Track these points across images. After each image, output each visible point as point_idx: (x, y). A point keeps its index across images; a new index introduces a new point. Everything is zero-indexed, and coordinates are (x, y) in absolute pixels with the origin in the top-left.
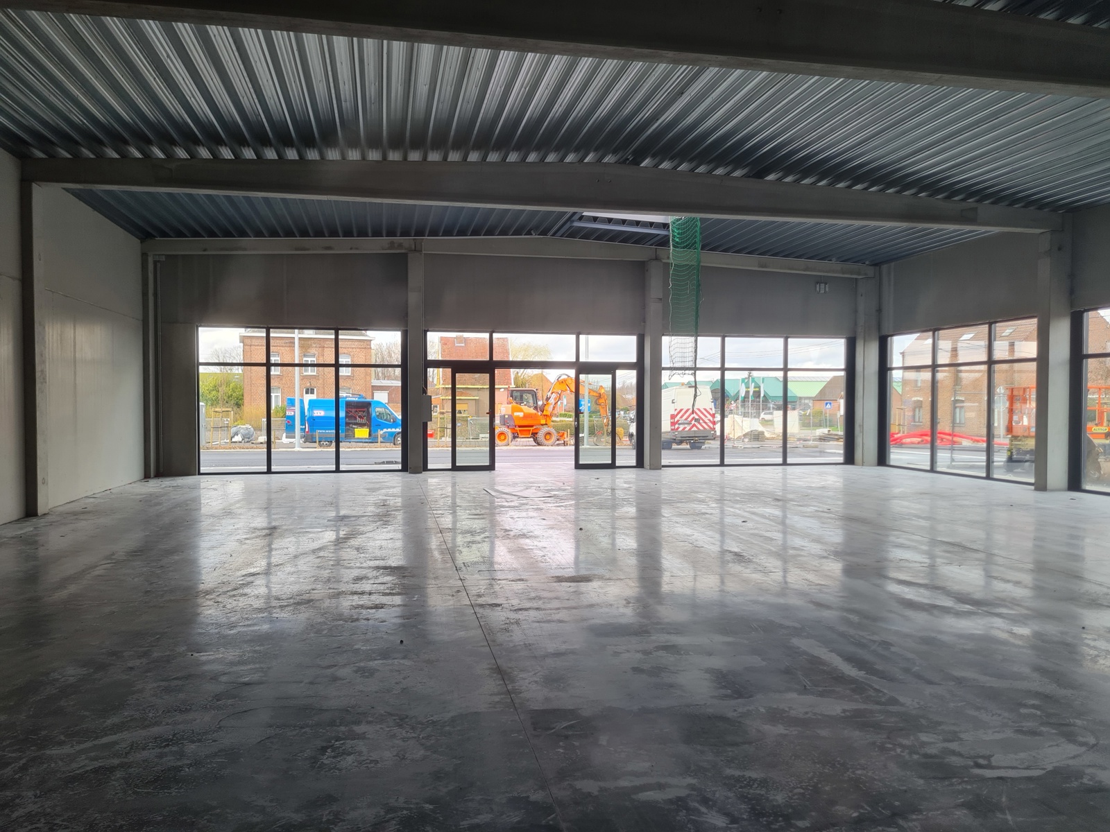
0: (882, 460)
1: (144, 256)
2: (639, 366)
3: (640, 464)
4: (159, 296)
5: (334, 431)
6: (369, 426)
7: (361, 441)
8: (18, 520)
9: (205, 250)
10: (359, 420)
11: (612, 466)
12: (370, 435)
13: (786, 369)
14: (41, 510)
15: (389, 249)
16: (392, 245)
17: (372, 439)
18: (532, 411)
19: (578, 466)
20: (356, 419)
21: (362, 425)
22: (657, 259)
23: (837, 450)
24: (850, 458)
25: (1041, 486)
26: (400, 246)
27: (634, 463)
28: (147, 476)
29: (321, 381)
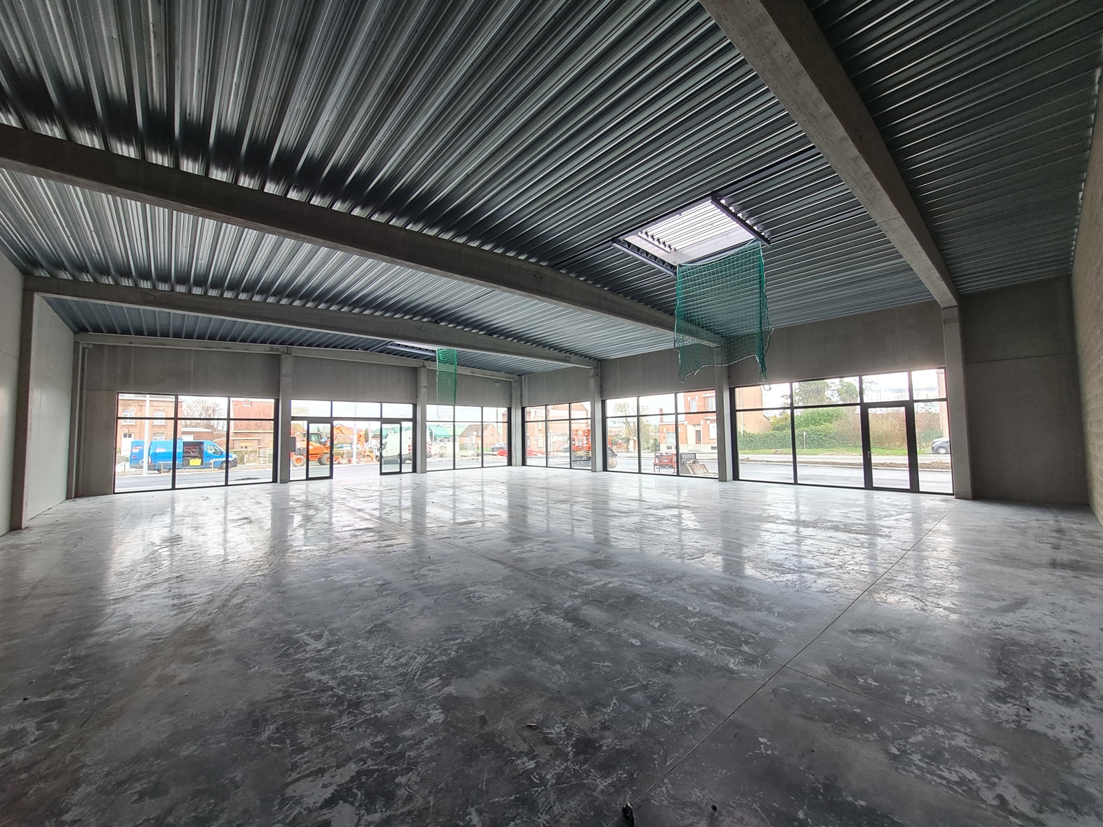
0: (524, 464)
1: (76, 344)
2: (414, 420)
3: (414, 470)
4: (86, 371)
5: (172, 462)
6: (201, 457)
7: (195, 467)
8: (6, 533)
9: (131, 343)
10: (192, 454)
11: (400, 472)
12: (202, 464)
13: (482, 422)
14: (24, 524)
15: (270, 351)
16: (272, 349)
17: (204, 465)
18: (318, 445)
19: (382, 474)
20: (190, 453)
21: (195, 457)
22: (424, 367)
23: (505, 460)
24: (510, 464)
25: (594, 470)
26: (277, 350)
27: (411, 470)
28: (68, 497)
29: (138, 429)
